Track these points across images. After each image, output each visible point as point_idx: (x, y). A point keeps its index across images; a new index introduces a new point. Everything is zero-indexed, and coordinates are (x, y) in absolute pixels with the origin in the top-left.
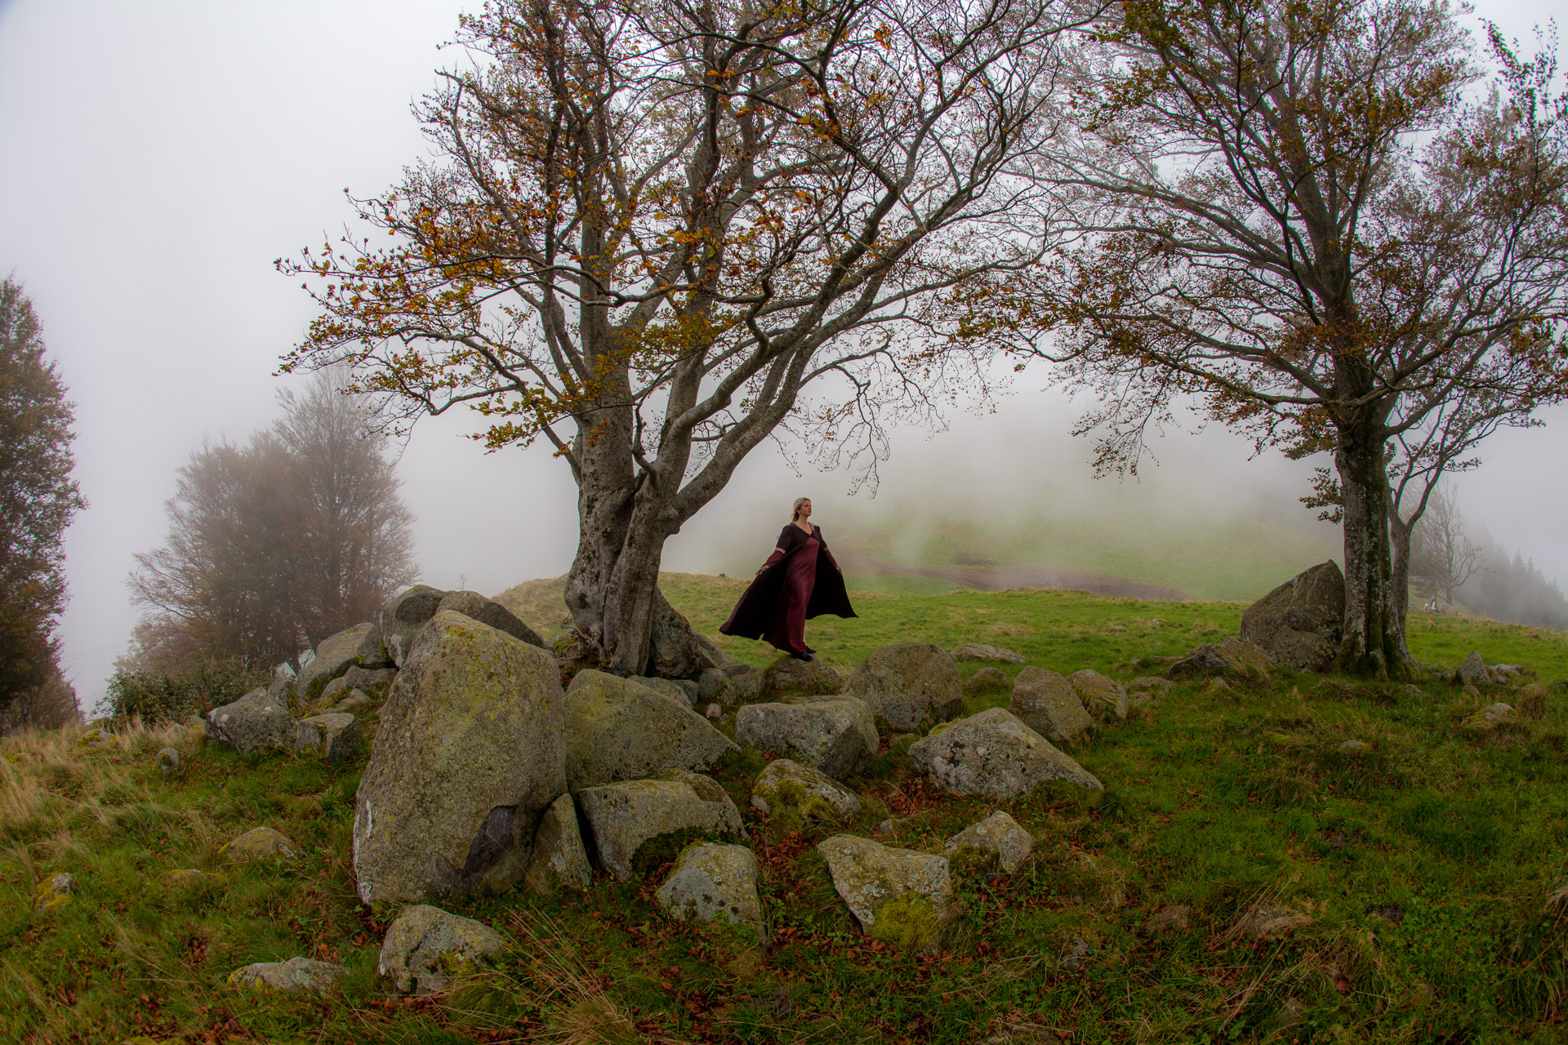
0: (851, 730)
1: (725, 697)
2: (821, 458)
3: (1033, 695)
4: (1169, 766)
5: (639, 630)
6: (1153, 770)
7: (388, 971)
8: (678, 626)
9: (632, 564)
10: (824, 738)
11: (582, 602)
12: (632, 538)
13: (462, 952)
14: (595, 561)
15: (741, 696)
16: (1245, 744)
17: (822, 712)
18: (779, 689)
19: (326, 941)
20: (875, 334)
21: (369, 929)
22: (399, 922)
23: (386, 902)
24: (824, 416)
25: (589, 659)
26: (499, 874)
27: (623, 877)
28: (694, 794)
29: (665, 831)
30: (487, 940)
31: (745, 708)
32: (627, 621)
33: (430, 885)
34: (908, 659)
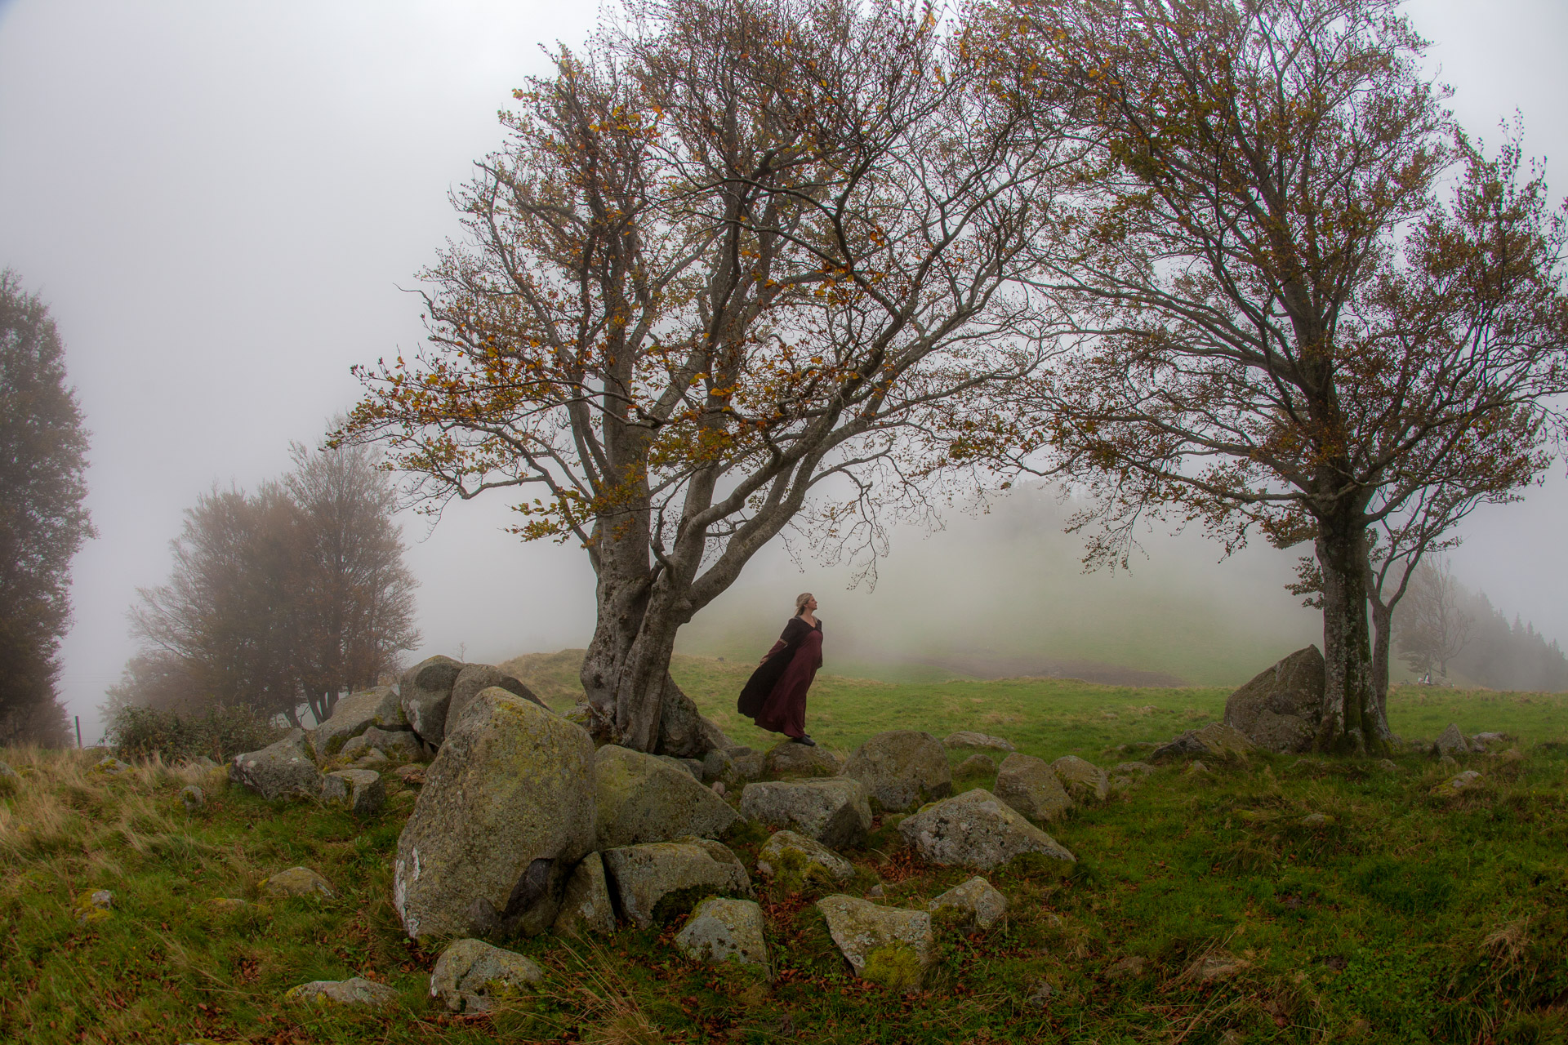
0: (847, 808)
1: (728, 776)
2: (823, 553)
3: (1016, 779)
4: (1141, 842)
5: (650, 711)
6: (1126, 845)
7: (440, 992)
8: (687, 709)
9: (646, 649)
10: (823, 813)
11: (596, 683)
12: (647, 625)
13: (507, 979)
14: (611, 645)
15: (743, 775)
16: (1213, 821)
17: (822, 791)
18: (780, 770)
19: (373, 968)
20: (878, 438)
21: (416, 959)
22: (450, 952)
23: (433, 937)
24: (828, 514)
25: (602, 735)
26: (533, 919)
27: (644, 925)
28: (709, 857)
29: (682, 887)
30: (530, 970)
31: (750, 786)
32: (639, 702)
33: (473, 924)
34: (901, 745)
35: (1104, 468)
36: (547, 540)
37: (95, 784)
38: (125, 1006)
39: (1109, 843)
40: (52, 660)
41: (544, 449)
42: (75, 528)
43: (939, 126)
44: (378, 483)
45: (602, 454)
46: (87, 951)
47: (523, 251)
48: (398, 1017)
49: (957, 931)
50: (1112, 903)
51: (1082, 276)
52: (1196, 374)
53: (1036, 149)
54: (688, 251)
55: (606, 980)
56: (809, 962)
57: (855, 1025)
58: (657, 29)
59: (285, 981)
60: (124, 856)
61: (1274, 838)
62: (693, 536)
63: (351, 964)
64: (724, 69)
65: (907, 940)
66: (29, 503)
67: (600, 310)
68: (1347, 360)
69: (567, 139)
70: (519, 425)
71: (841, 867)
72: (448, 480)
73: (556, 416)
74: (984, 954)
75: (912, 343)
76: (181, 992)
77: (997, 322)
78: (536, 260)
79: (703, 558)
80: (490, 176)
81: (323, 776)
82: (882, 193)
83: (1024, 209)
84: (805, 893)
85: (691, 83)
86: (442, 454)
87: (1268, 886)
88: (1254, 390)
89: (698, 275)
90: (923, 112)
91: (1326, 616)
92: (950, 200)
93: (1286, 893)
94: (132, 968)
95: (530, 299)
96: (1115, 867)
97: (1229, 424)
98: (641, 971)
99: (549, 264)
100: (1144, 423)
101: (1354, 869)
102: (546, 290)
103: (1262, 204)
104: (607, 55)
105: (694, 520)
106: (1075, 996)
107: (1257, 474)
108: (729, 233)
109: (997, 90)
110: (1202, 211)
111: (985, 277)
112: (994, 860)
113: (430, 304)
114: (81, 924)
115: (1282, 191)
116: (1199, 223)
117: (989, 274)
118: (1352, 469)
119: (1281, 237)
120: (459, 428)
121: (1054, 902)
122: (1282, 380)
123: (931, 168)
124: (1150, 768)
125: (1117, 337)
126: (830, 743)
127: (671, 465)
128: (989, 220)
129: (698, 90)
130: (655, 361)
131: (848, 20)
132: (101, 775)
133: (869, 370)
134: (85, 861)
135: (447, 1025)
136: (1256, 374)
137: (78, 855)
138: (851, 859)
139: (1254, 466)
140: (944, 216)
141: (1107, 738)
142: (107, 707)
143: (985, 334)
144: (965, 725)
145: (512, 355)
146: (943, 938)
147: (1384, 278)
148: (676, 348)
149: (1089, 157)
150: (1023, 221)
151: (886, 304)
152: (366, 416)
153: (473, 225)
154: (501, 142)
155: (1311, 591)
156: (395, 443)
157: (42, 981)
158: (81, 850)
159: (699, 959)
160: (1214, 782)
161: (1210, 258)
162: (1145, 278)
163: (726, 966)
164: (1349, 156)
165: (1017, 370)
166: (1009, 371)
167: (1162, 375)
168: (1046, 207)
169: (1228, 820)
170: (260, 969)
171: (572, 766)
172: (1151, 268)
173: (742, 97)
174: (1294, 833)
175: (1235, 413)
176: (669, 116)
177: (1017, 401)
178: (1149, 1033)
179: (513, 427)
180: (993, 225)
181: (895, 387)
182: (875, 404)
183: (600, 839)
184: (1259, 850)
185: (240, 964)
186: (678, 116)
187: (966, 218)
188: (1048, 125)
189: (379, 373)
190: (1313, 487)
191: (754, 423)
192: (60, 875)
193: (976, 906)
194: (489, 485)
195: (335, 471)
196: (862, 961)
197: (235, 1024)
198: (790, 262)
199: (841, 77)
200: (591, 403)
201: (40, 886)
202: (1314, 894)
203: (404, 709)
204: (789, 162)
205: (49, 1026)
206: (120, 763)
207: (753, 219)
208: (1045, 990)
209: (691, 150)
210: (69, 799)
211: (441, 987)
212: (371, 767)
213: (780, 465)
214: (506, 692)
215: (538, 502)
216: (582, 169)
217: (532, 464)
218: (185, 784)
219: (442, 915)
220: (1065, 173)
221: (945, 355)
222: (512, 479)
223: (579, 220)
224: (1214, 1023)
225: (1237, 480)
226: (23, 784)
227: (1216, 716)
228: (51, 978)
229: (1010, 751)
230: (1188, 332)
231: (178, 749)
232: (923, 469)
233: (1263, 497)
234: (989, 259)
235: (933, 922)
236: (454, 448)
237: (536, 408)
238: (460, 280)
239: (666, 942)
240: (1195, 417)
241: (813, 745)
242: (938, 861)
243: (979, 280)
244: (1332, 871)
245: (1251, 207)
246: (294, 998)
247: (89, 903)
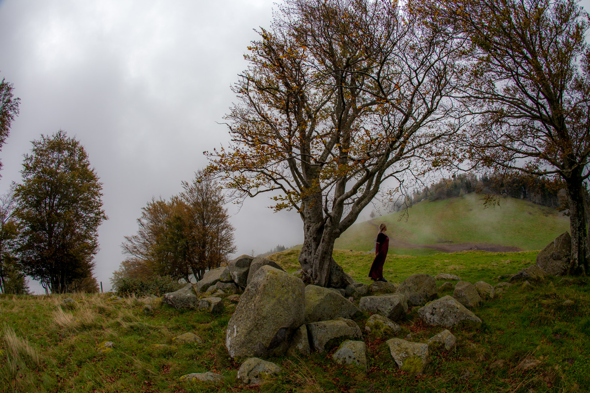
0: (399, 305)
1: (354, 294)
2: (388, 208)
3: (461, 291)
4: (506, 314)
5: (325, 272)
6: (500, 316)
8: (339, 270)
9: (323, 248)
10: (390, 307)
11: (305, 262)
12: (323, 239)
13: (267, 372)
15: (360, 294)
16: (531, 305)
17: (390, 299)
18: (374, 291)
19: (216, 368)
20: (405, 163)
21: (233, 365)
22: (246, 362)
23: (240, 357)
24: (389, 193)
25: (307, 281)
26: (279, 350)
27: (321, 351)
28: (347, 325)
29: (336, 337)
30: (276, 368)
31: (363, 298)
32: (321, 268)
33: (256, 352)
34: (418, 280)
35: (488, 166)
36: (284, 210)
37: (108, 305)
38: (114, 382)
39: (494, 315)
40: (91, 263)
41: (280, 177)
42: (99, 217)
43: (408, 40)
44: (217, 194)
45: (302, 177)
46: (101, 363)
47: (263, 105)
48: (224, 386)
49: (437, 351)
50: (494, 339)
51: (470, 92)
52: (517, 126)
53: (445, 44)
54: (325, 99)
55: (305, 372)
56: (382, 364)
57: (397, 388)
58: (296, 18)
59: (180, 373)
60: (119, 330)
61: (552, 311)
62: (339, 205)
63: (207, 367)
64: (324, 29)
65: (419, 355)
66: (79, 209)
67: (295, 124)
68: (568, 114)
69: (271, 62)
70: (269, 169)
71: (396, 327)
72: (245, 191)
73: (283, 164)
74: (446, 360)
75: (413, 124)
76: (138, 377)
77: (443, 113)
78: (268, 108)
79: (343, 213)
80: (245, 79)
81: (199, 300)
82: (392, 68)
83: (445, 68)
84: (382, 338)
85: (314, 36)
86: (241, 182)
87: (550, 330)
88: (538, 130)
89: (330, 107)
90: (401, 36)
91: (571, 219)
92: (418, 68)
93: (556, 333)
94: (119, 369)
95: (268, 122)
96: (496, 324)
97: (531, 145)
98: (319, 369)
99: (273, 109)
100: (501, 147)
101: (580, 323)
102: (273, 118)
103: (529, 55)
104: (280, 29)
105: (339, 199)
106: (478, 376)
107: (542, 164)
108: (339, 90)
109: (426, 23)
110: (508, 61)
111: (435, 97)
112: (453, 323)
113: (230, 127)
114: (99, 353)
115: (534, 48)
116: (508, 66)
117: (437, 95)
118: (576, 158)
119: (538, 68)
120: (247, 172)
121: (473, 339)
122: (547, 125)
123: (409, 57)
124: (510, 284)
125: (486, 114)
126: (393, 280)
127: (328, 179)
128: (433, 74)
129: (317, 38)
130: (319, 141)
131: (365, 5)
132: (111, 302)
133: (398, 137)
134: (103, 332)
135: (242, 389)
136: (538, 124)
137: (100, 329)
138: (400, 324)
139: (541, 160)
140: (417, 75)
141: (494, 273)
142: (113, 278)
143: (439, 119)
144: (442, 271)
145: (264, 143)
146: (432, 354)
147: (576, 80)
148: (325, 136)
149: (464, 45)
150: (445, 73)
151: (402, 112)
152: (211, 170)
153: (242, 97)
154: (247, 66)
155: (565, 209)
156: (222, 179)
157: (80, 373)
158: (101, 328)
159: (341, 364)
160: (532, 289)
161: (514, 79)
162: (493, 90)
163: (351, 366)
164: (554, 30)
165: (452, 131)
166: (449, 132)
167: (505, 127)
168: (453, 66)
169: (537, 304)
170: (171, 369)
171: (296, 293)
172: (494, 86)
173: (333, 39)
174: (560, 308)
175: (532, 140)
176: (308, 49)
177: (454, 143)
178: (503, 390)
179: (267, 170)
180: (435, 76)
181: (409, 142)
182: (402, 149)
183: (306, 320)
184: (547, 316)
185: (163, 367)
186: (311, 49)
187: (425, 75)
188: (447, 34)
189: (214, 153)
190: (563, 167)
191: (359, 161)
192: (92, 337)
193: (445, 341)
194: (260, 192)
195: (200, 191)
196: (402, 363)
197: (159, 388)
198: (363, 98)
199: (368, 27)
200: (296, 158)
201: (84, 340)
202: (566, 333)
203: (231, 275)
204: (356, 61)
205: (81, 388)
206: (118, 298)
207: (346, 84)
208: (468, 373)
209: (318, 60)
210: (97, 310)
211: (241, 375)
212: (218, 296)
213: (369, 176)
214: (271, 267)
215: (280, 196)
216: (280, 73)
217: (276, 182)
218: (145, 304)
219: (244, 349)
220: (457, 52)
221: (425, 128)
222: (269, 189)
223: (282, 91)
224: (526, 386)
225: (536, 167)
226: (79, 305)
227: (533, 262)
228: (85, 372)
229: (459, 280)
230: (511, 109)
231: (142, 292)
232: (423, 172)
233: (546, 173)
234: (436, 89)
235: (429, 348)
236: (246, 179)
237: (275, 162)
238: (240, 118)
239: (329, 357)
240: (518, 143)
241: (386, 281)
242: (432, 324)
243: (433, 98)
244: (573, 323)
245: (526, 58)
246: (183, 379)
247: (103, 346)
